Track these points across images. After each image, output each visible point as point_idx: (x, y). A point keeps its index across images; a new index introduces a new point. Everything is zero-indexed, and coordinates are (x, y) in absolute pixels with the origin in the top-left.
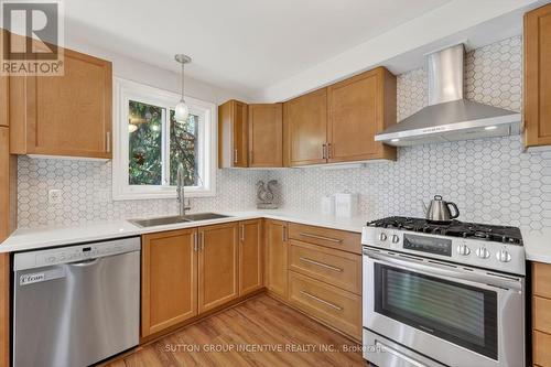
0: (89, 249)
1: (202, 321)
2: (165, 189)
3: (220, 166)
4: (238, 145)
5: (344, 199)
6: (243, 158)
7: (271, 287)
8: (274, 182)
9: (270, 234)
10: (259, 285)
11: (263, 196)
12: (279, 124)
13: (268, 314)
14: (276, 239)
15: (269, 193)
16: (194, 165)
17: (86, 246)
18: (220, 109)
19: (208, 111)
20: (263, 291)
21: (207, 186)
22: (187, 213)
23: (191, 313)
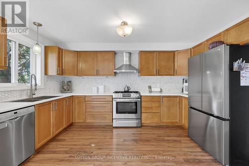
0: (16, 113)
1: (54, 139)
6: (61, 72)
8: (70, 82)
15: (68, 86)
17: (15, 111)
18: (46, 48)
23: (51, 137)
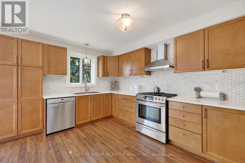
2: (80, 84)
3: (98, 77)
4: (104, 70)
5: (136, 87)
6: (106, 74)
7: (114, 114)
8: (116, 82)
9: (113, 98)
10: (110, 114)
11: (113, 86)
12: (117, 63)
13: (112, 122)
14: (115, 100)
15: (115, 85)
16: (89, 76)
17: (62, 98)
18: (98, 58)
19: (94, 59)
20: (111, 117)
21: (94, 83)
22: (88, 91)
23: (89, 120)
